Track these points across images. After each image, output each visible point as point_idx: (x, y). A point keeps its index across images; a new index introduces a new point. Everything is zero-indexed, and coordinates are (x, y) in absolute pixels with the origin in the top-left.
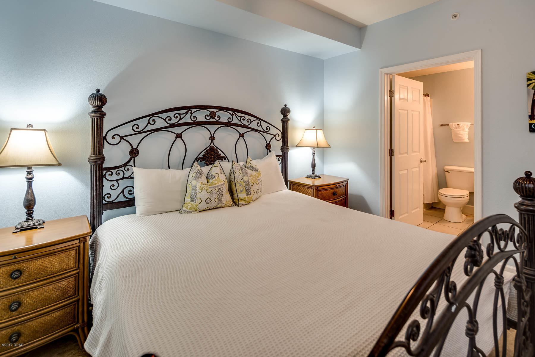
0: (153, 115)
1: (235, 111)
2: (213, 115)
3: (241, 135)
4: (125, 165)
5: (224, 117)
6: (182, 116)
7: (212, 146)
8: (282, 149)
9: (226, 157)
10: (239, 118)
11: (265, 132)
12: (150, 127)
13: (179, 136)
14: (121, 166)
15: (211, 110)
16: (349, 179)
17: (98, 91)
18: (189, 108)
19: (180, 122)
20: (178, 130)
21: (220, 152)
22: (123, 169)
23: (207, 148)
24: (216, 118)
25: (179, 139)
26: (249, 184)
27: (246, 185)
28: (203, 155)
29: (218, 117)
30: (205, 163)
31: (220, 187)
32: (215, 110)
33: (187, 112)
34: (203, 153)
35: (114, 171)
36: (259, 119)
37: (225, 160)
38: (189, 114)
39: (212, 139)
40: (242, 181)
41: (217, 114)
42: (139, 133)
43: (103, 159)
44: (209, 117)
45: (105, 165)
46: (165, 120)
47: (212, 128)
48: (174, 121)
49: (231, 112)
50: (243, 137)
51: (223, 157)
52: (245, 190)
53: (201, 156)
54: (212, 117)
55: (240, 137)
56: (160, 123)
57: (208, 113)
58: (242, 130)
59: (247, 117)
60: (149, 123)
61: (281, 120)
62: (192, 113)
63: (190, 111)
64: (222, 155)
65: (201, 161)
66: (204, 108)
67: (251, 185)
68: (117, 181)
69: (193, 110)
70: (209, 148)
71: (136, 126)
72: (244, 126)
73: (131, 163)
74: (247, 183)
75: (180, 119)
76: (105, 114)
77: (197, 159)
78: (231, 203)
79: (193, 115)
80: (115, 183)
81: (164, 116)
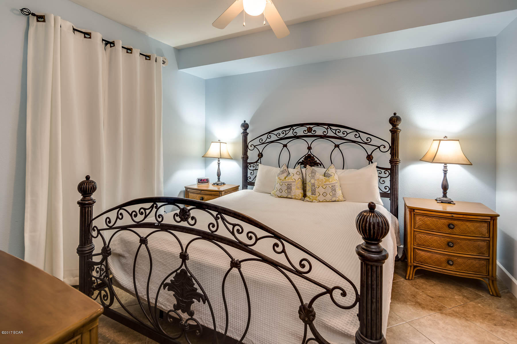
0: (269, 133)
1: (329, 125)
2: (310, 130)
3: (337, 146)
4: (257, 162)
5: (320, 131)
6: (287, 132)
7: (309, 154)
8: (391, 162)
9: (322, 164)
10: (334, 131)
11: (366, 143)
12: (268, 140)
13: (285, 146)
14: (255, 163)
15: (308, 126)
16: (499, 216)
17: (245, 121)
18: (291, 126)
19: (286, 136)
20: (284, 142)
21: (316, 159)
22: (255, 164)
23: (305, 155)
24: (312, 132)
25: (285, 148)
26: (314, 186)
27: (312, 186)
28: (302, 160)
29: (314, 131)
30: (304, 166)
31: (289, 183)
32: (311, 126)
33: (290, 129)
34: (303, 159)
35: (252, 165)
36: (357, 131)
37: (321, 166)
38: (292, 131)
39: (309, 148)
40: (310, 182)
41: (313, 129)
42: (263, 143)
43: (247, 158)
44: (307, 132)
45: (248, 161)
46: (276, 135)
47: (310, 140)
48: (282, 136)
49: (326, 127)
50: (339, 147)
51: (318, 163)
52: (311, 190)
53: (301, 161)
54: (308, 132)
55: (335, 147)
56: (274, 138)
57: (306, 129)
58: (338, 142)
59: (342, 130)
60: (268, 138)
61: (390, 130)
62: (293, 130)
63: (292, 128)
64: (318, 161)
65: (301, 165)
66: (302, 125)
67: (316, 187)
68: (253, 170)
69: (294, 128)
70: (306, 155)
71: (261, 140)
72: (341, 138)
73: (259, 161)
74: (313, 185)
75: (286, 134)
76: (248, 133)
77: (298, 163)
78: (300, 197)
79: (294, 132)
80: (252, 171)
81: (276, 132)
